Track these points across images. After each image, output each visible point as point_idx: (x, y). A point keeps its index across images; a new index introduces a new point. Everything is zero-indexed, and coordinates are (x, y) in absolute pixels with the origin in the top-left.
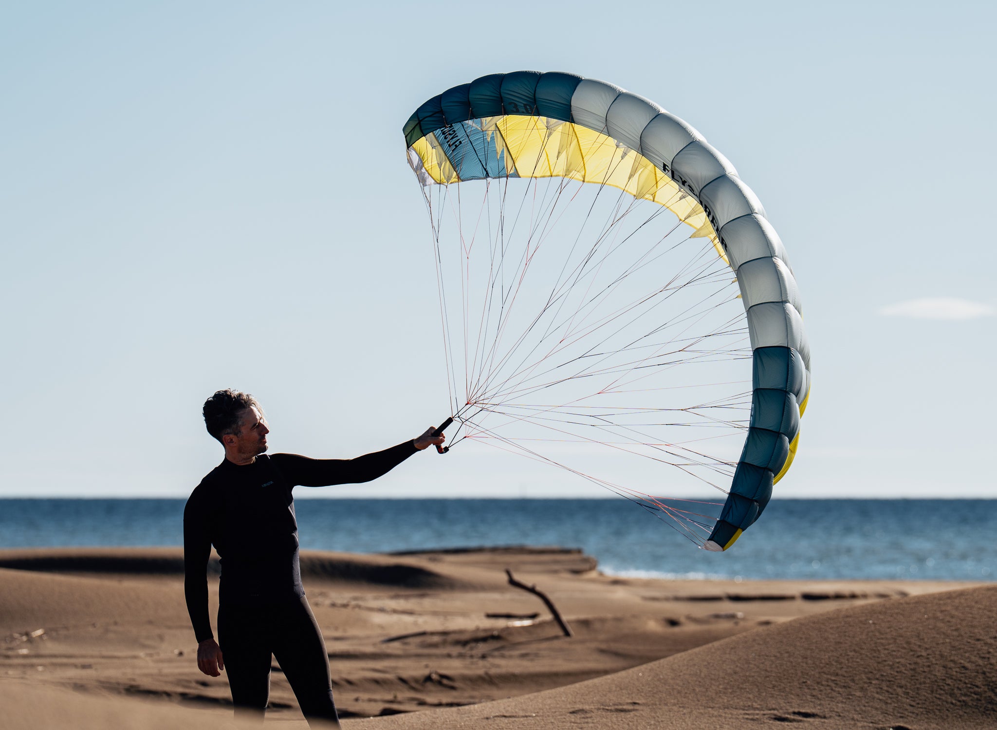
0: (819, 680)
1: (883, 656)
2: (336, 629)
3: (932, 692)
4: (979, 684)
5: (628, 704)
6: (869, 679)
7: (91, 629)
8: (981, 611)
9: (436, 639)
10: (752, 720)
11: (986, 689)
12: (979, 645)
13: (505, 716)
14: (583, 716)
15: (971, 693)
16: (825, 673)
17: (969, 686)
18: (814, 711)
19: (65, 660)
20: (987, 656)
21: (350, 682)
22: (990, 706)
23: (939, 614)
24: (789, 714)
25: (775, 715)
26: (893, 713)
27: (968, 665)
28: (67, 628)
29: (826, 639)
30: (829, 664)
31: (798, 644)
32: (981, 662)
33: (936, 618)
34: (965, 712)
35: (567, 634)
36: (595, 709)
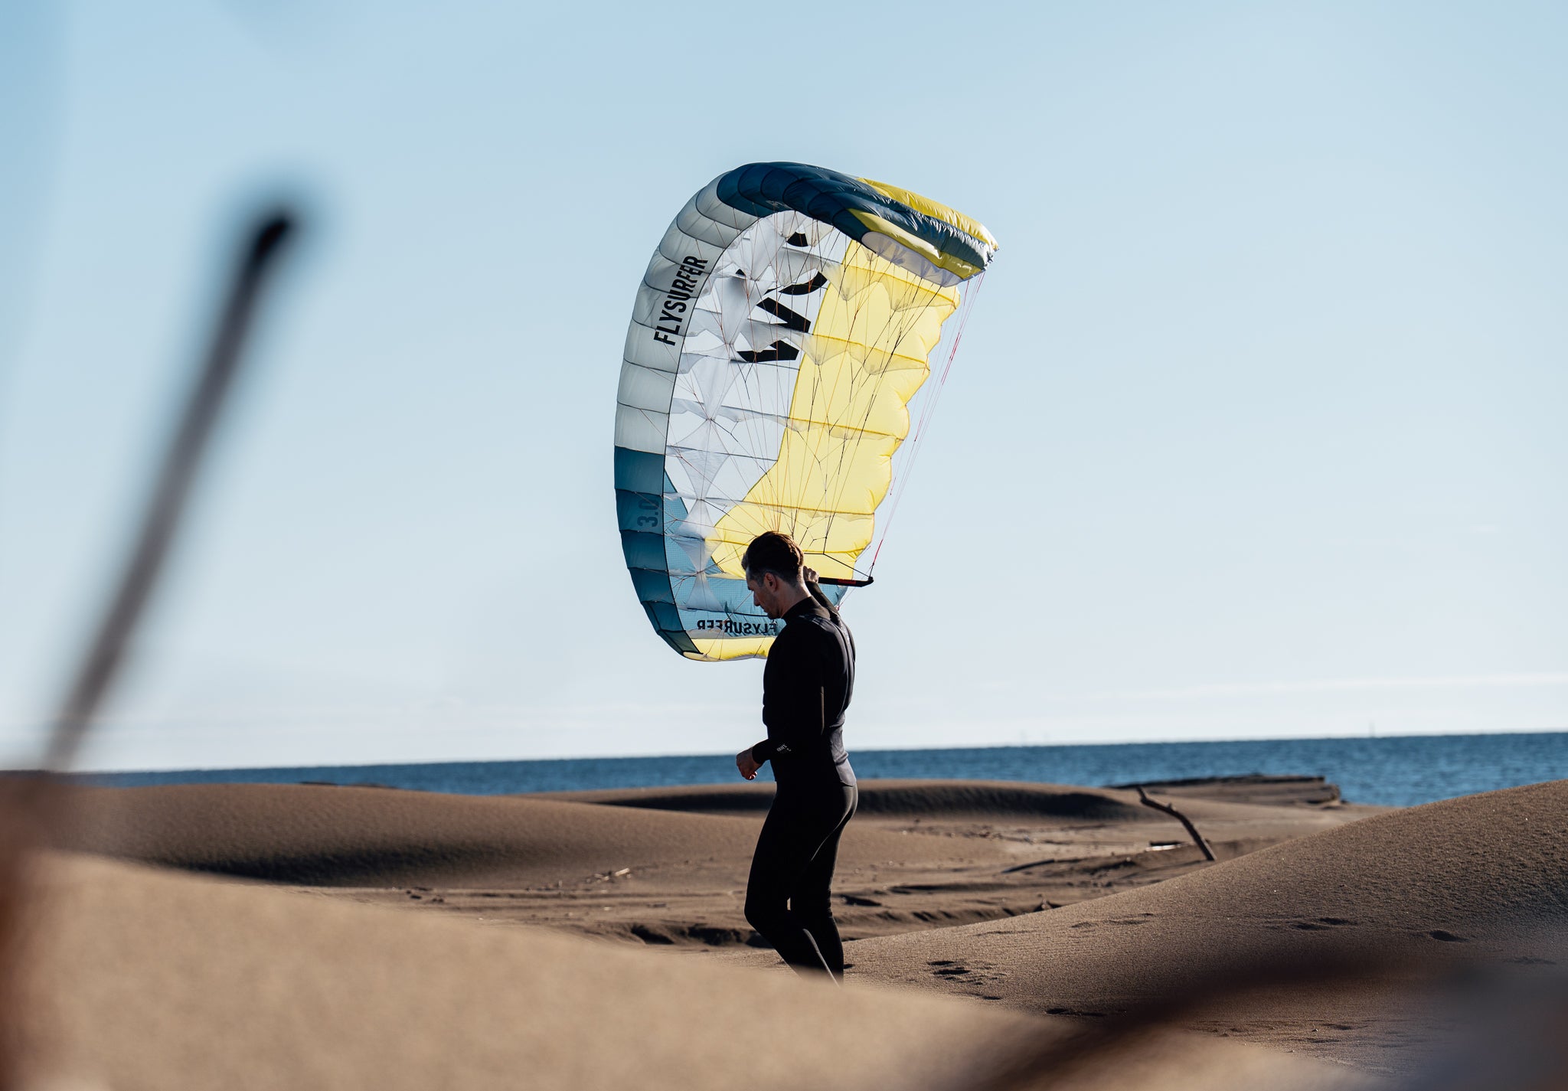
0: (1357, 884)
1: (1434, 855)
2: (961, 860)
3: (1483, 893)
4: (1537, 882)
5: (1139, 915)
6: (1414, 880)
7: (683, 867)
8: (1555, 803)
9: (1063, 867)
10: (1273, 928)
11: (1544, 888)
12: (1544, 839)
13: (999, 933)
14: (1085, 929)
15: (1527, 893)
16: (1366, 876)
17: (1525, 885)
18: (1345, 917)
19: (637, 900)
20: (1552, 851)
21: (948, 915)
22: (1546, 907)
23: (1509, 808)
24: (1315, 920)
25: (1299, 922)
26: (1434, 917)
27: (1526, 862)
28: (656, 866)
29: (1377, 839)
30: (1374, 866)
31: (1346, 845)
32: (1542, 859)
33: (1504, 812)
34: (1517, 915)
35: (1210, 858)
36: (1101, 921)
